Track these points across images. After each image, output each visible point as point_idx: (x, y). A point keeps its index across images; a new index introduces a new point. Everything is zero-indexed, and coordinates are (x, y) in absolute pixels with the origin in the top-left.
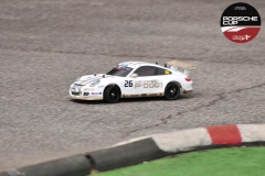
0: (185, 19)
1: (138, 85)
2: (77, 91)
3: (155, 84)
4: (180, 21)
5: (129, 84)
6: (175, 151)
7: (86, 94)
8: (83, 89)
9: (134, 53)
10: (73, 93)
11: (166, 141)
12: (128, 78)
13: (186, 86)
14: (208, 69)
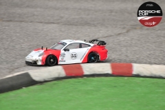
6: (42, 80)
11: (37, 74)
14: (63, 29)
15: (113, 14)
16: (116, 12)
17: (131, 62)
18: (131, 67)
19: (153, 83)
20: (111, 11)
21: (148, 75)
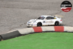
1: (47, 22)
2: (29, 24)
3: (52, 22)
5: (44, 22)
6: (24, 34)
7: (32, 25)
8: (31, 24)
9: (11, 7)
10: (28, 25)
11: (22, 31)
12: (44, 20)
13: (61, 22)
14: (32, 11)
15: (53, 4)
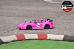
0: (9, 5)
4: (8, 5)
14: (16, 19)
15: (38, 12)
16: (40, 12)
17: (47, 33)
18: (46, 36)
19: (56, 43)
20: (38, 11)
21: (54, 39)
